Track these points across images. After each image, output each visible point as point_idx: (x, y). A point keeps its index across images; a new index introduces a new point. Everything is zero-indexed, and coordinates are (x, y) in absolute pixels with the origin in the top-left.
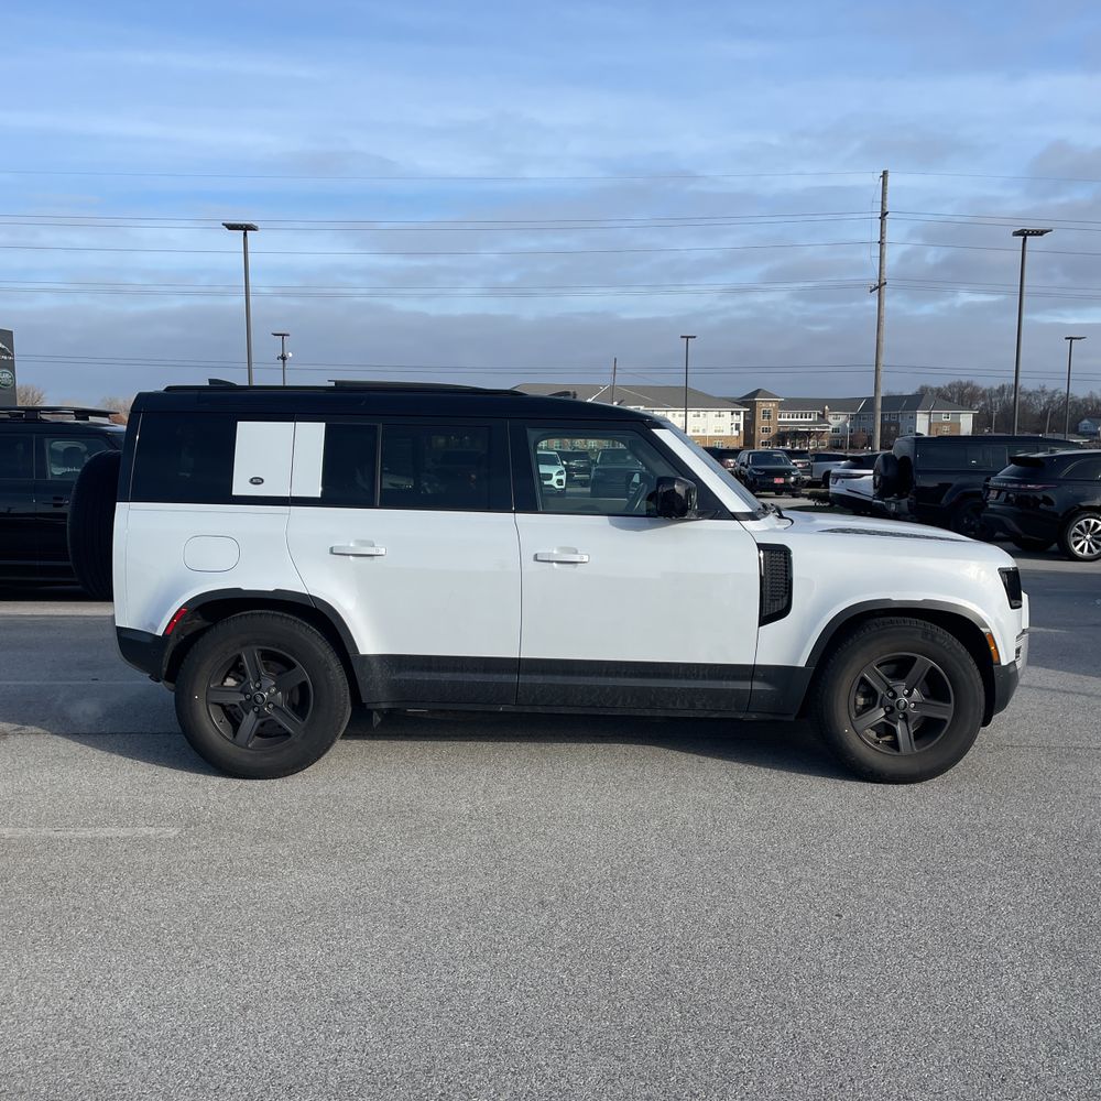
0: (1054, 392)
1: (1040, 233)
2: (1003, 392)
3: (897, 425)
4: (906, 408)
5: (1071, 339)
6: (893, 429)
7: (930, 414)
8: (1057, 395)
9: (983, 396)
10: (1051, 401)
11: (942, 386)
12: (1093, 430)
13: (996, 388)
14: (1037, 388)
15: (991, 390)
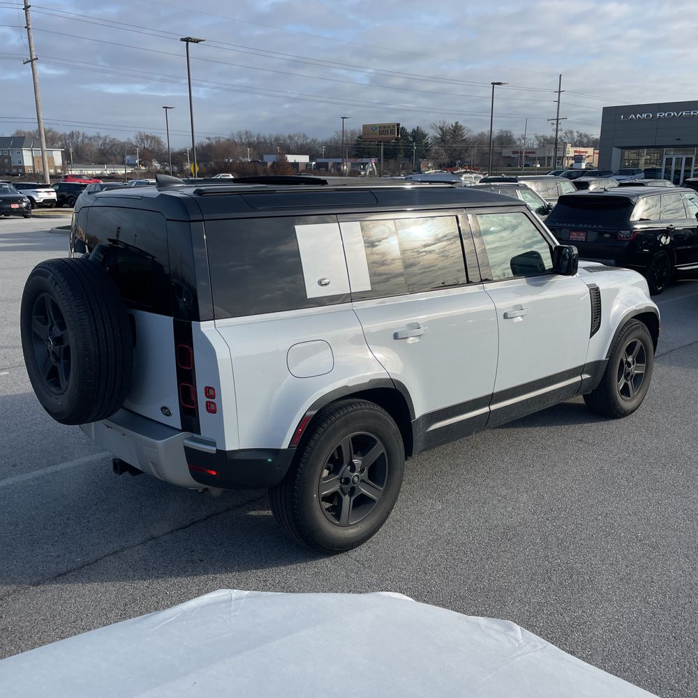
0: (106, 137)
1: (197, 41)
2: (73, 136)
3: (9, 158)
4: (14, 146)
5: (166, 108)
6: (6, 161)
7: (32, 150)
8: (108, 140)
9: (60, 138)
10: (104, 143)
11: (31, 131)
12: (133, 162)
13: (68, 133)
14: (95, 134)
15: (65, 135)
